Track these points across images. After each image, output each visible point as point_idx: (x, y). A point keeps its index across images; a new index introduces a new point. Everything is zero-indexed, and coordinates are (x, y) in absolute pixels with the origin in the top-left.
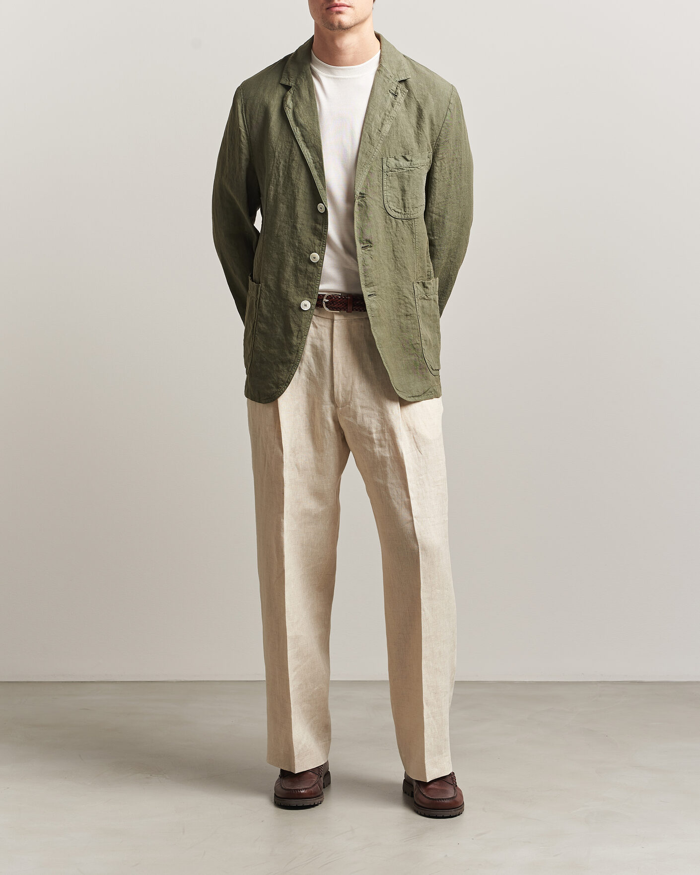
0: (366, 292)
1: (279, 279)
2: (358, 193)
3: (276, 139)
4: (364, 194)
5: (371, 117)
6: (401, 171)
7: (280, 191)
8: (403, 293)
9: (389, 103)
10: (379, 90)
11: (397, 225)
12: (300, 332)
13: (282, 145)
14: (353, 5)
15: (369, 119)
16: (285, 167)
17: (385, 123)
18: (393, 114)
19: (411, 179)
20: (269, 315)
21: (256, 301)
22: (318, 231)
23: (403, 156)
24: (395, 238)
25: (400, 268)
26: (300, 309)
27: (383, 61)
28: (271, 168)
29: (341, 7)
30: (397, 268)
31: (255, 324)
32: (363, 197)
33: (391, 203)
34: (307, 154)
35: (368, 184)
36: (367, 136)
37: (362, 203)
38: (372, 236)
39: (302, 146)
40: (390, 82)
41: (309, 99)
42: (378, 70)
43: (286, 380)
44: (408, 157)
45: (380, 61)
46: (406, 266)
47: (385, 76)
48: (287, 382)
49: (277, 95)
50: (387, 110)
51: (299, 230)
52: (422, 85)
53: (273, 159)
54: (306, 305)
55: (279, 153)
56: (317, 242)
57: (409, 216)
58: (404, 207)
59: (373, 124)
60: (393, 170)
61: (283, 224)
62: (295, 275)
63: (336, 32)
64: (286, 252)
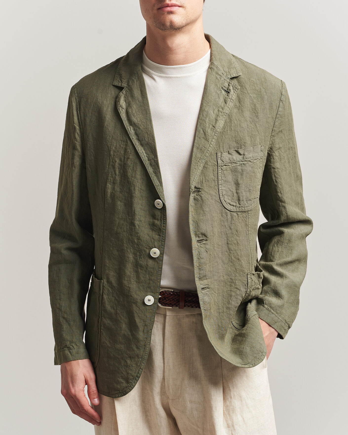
0: (199, 285)
1: (120, 275)
2: (193, 187)
3: (110, 138)
4: (199, 188)
5: (205, 113)
6: (234, 165)
7: (117, 189)
8: (235, 285)
9: (222, 99)
10: (212, 88)
11: (232, 218)
12: (146, 327)
13: (117, 144)
14: (185, 5)
15: (203, 115)
16: (121, 166)
17: (219, 119)
18: (227, 110)
19: (245, 173)
20: (112, 311)
21: (99, 297)
22: (156, 226)
23: (236, 151)
24: (230, 231)
25: (234, 260)
26: (144, 303)
27: (214, 59)
28: (107, 166)
29: (172, 7)
30: (231, 261)
31: (100, 319)
32: (199, 192)
33: (226, 197)
34: (141, 152)
35: (204, 178)
36: (202, 131)
37: (198, 197)
38: (208, 230)
39: (136, 144)
40: (222, 79)
41: (141, 98)
42: (210, 68)
43: (136, 375)
44: (241, 151)
45: (211, 60)
46: (240, 257)
47: (217, 73)
48: (137, 376)
49: (109, 95)
50: (221, 106)
51: (137, 227)
52: (254, 80)
53: (108, 158)
54: (150, 300)
55: (114, 151)
56: (157, 237)
57: (243, 208)
58: (239, 200)
59: (207, 120)
60: (227, 164)
61: (122, 222)
62: (136, 271)
63: (167, 32)
64: (126, 249)
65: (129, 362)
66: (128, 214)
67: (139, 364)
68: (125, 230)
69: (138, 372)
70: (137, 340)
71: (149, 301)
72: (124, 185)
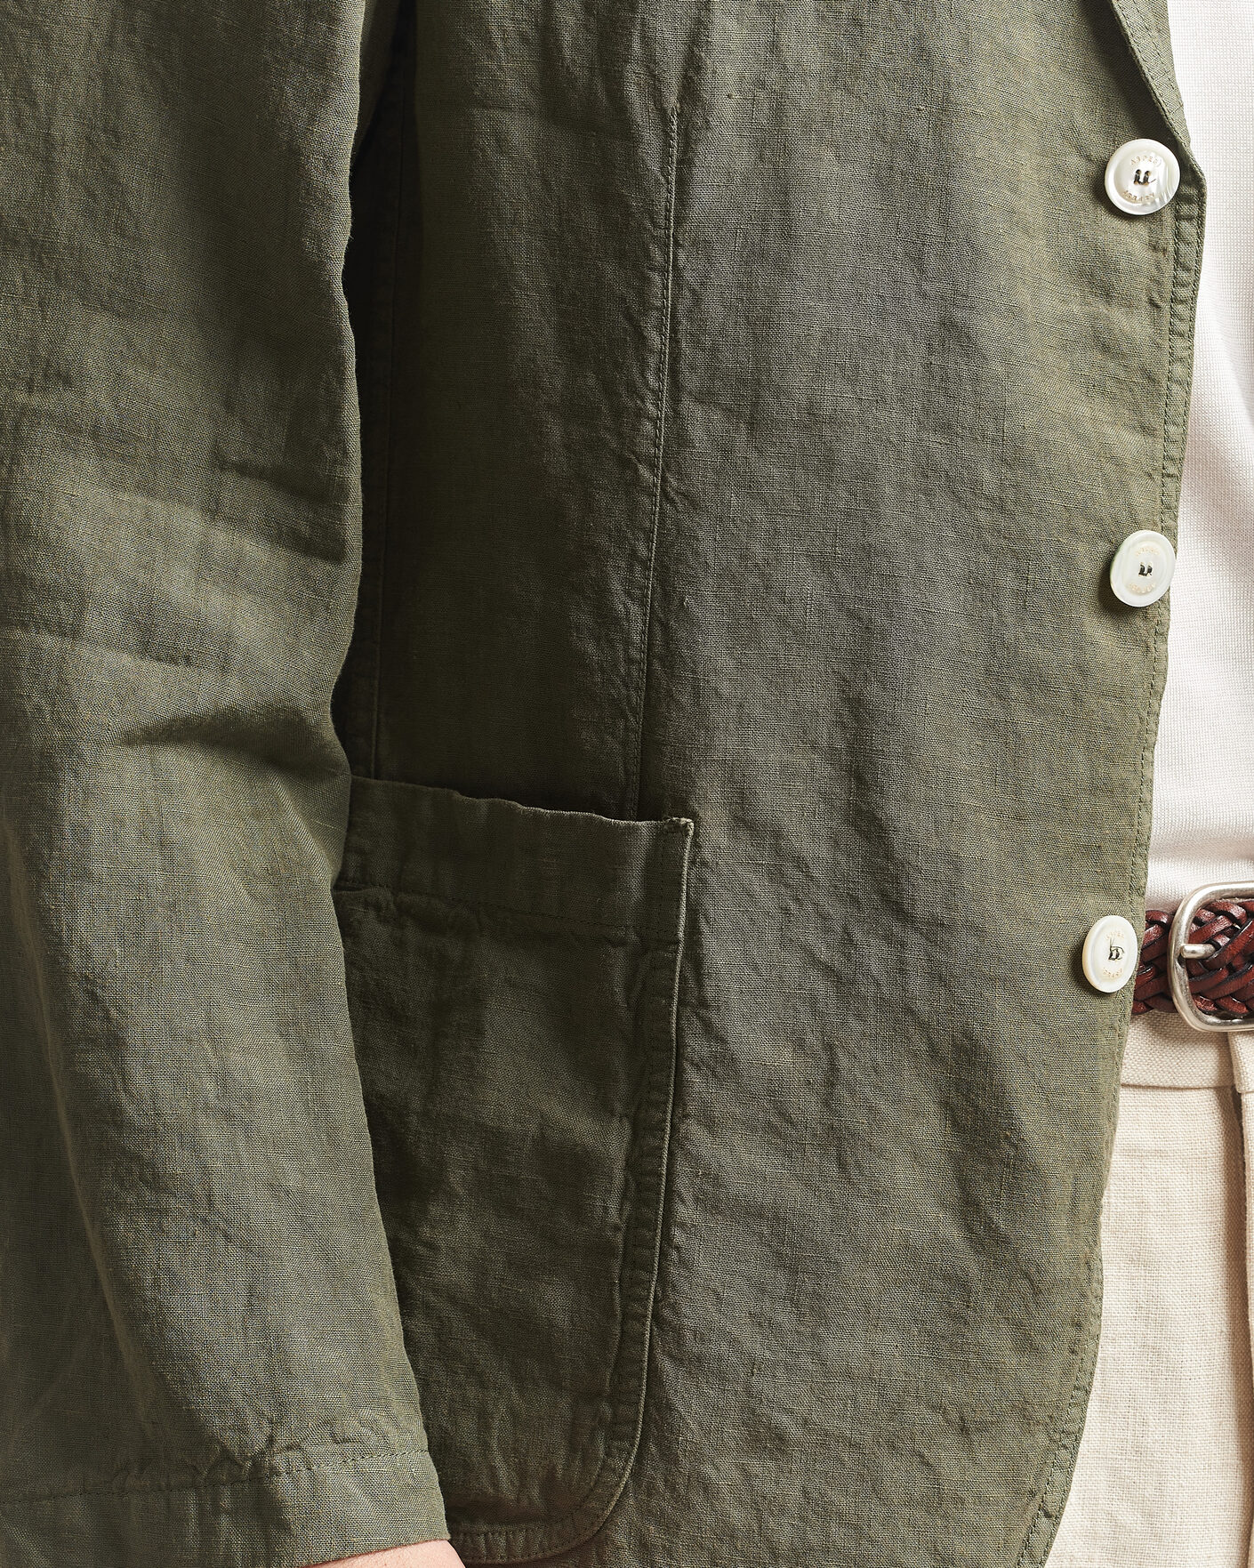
26: (1079, 983)
65: (949, 1460)
66: (918, 261)
67: (1030, 1483)
68: (891, 392)
69: (1027, 1544)
70: (1026, 1282)
71: (1110, 958)
72: (865, 17)
